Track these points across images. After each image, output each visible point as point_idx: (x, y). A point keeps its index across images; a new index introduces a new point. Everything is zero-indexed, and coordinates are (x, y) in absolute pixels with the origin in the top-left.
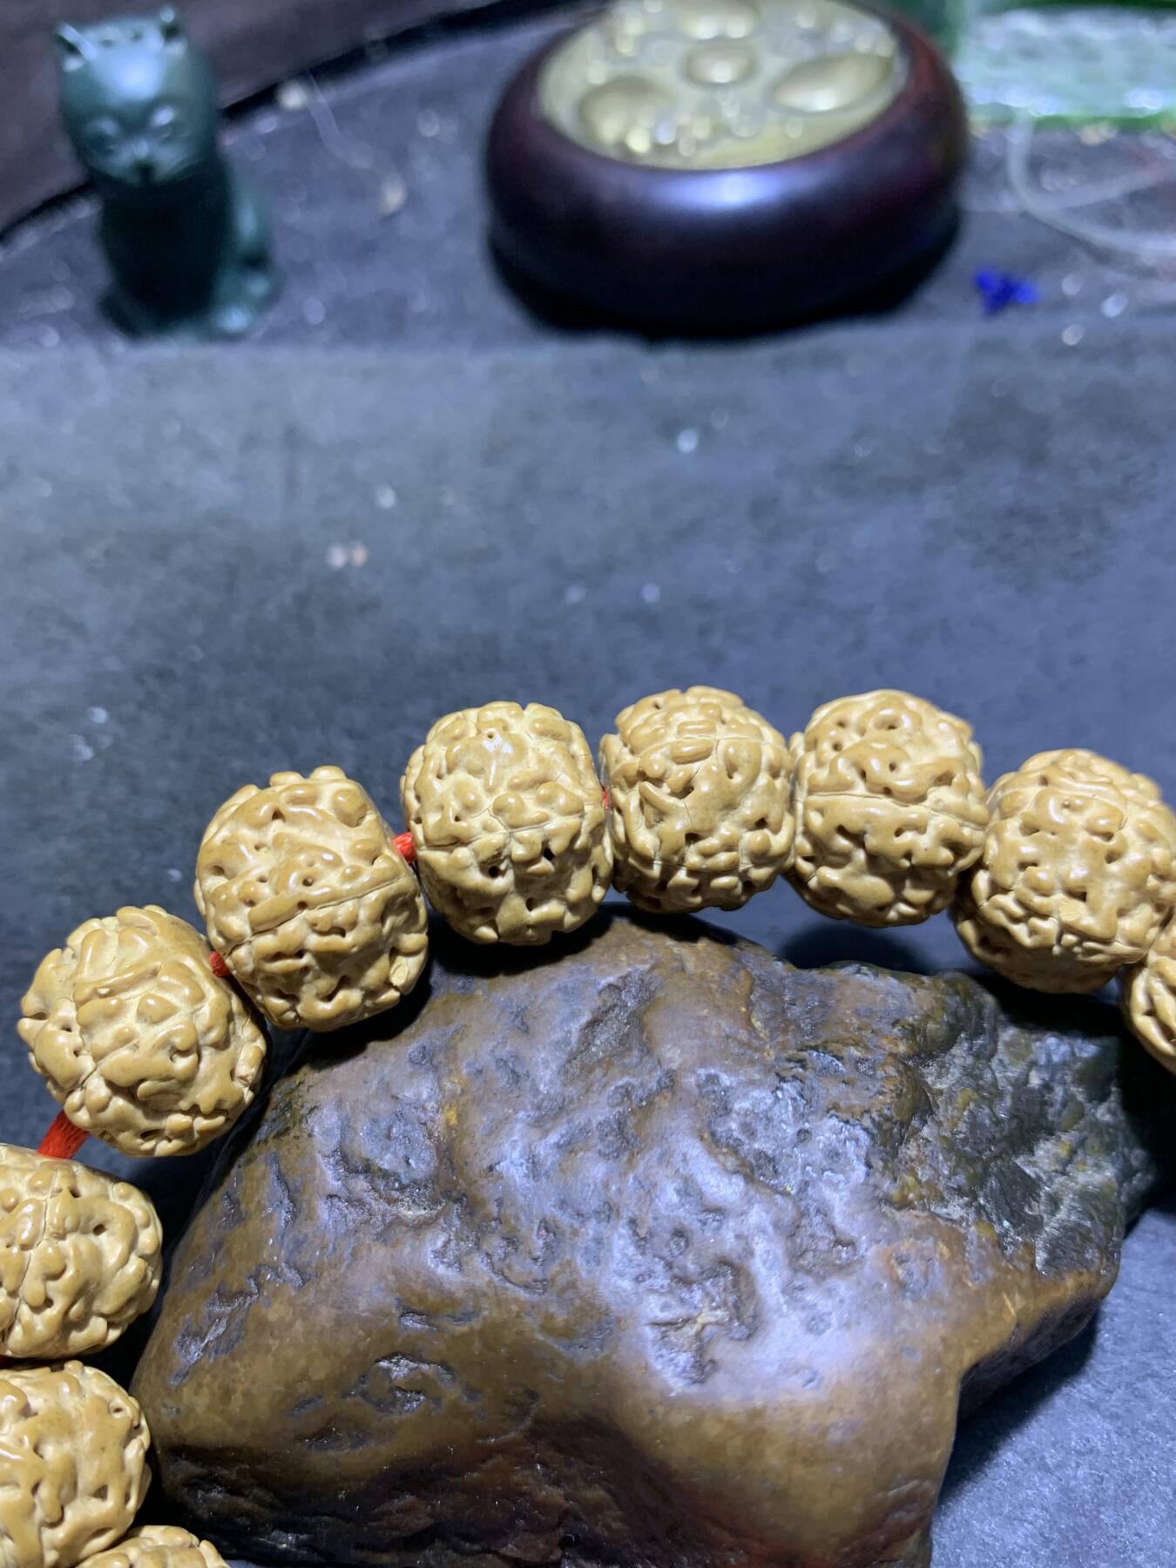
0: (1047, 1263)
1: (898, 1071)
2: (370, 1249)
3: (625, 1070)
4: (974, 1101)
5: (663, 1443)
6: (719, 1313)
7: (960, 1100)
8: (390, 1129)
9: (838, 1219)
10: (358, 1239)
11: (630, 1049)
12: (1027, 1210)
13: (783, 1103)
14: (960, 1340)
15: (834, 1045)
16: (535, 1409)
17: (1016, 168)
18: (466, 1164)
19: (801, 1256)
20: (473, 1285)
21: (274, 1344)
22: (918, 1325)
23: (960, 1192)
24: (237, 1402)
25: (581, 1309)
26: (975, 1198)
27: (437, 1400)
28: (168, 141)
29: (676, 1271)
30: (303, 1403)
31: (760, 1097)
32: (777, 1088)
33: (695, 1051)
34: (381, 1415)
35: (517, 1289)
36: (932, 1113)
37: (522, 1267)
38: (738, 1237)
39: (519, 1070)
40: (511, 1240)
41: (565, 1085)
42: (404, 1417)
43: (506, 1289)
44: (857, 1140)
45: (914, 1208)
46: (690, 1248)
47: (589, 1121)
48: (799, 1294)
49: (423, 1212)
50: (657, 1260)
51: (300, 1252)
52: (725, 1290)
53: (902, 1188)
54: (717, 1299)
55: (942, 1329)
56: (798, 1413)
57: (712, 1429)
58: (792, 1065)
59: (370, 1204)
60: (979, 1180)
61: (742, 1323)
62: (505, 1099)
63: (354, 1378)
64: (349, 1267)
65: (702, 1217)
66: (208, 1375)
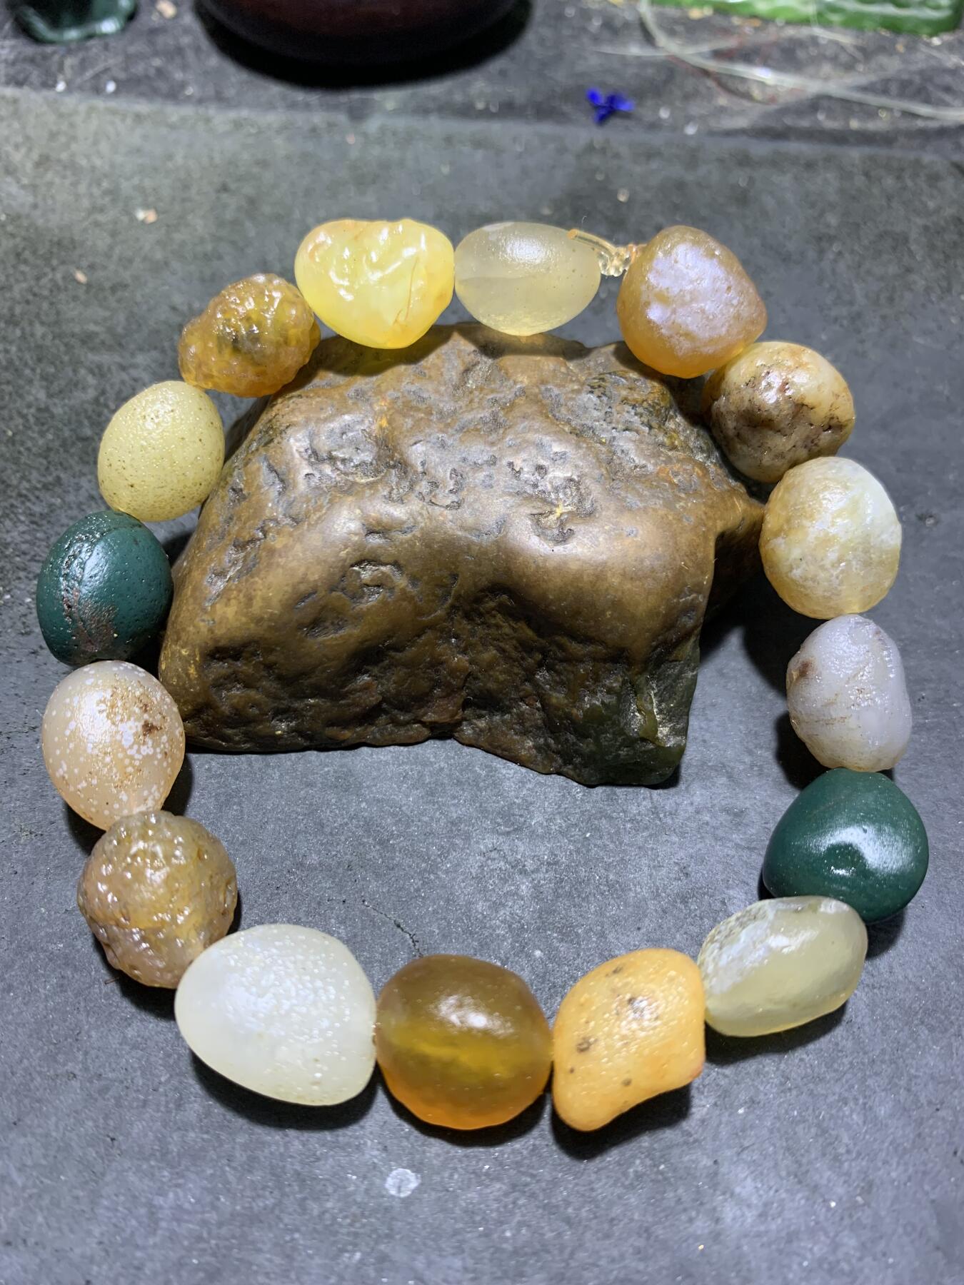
2: (341, 499)
3: (493, 391)
6: (569, 508)
8: (343, 434)
9: (634, 455)
10: (331, 495)
11: (494, 381)
13: (594, 399)
14: (714, 516)
16: (456, 587)
18: (397, 445)
20: (412, 513)
21: (282, 561)
22: (690, 506)
24: (257, 604)
27: (392, 589)
29: (540, 488)
30: (304, 597)
31: (580, 397)
32: (590, 392)
33: (537, 376)
34: (354, 605)
35: (440, 508)
37: (443, 496)
38: (577, 466)
39: (425, 395)
40: (433, 483)
41: (455, 400)
42: (369, 604)
43: (435, 509)
45: (678, 450)
46: (548, 474)
47: (475, 416)
48: (616, 491)
49: (371, 479)
50: (527, 482)
51: (292, 508)
52: (571, 495)
53: (671, 438)
54: (567, 500)
55: (703, 509)
57: (574, 566)
59: (335, 477)
61: (585, 510)
62: (418, 410)
63: (337, 578)
64: (328, 509)
65: (553, 457)
66: (234, 593)
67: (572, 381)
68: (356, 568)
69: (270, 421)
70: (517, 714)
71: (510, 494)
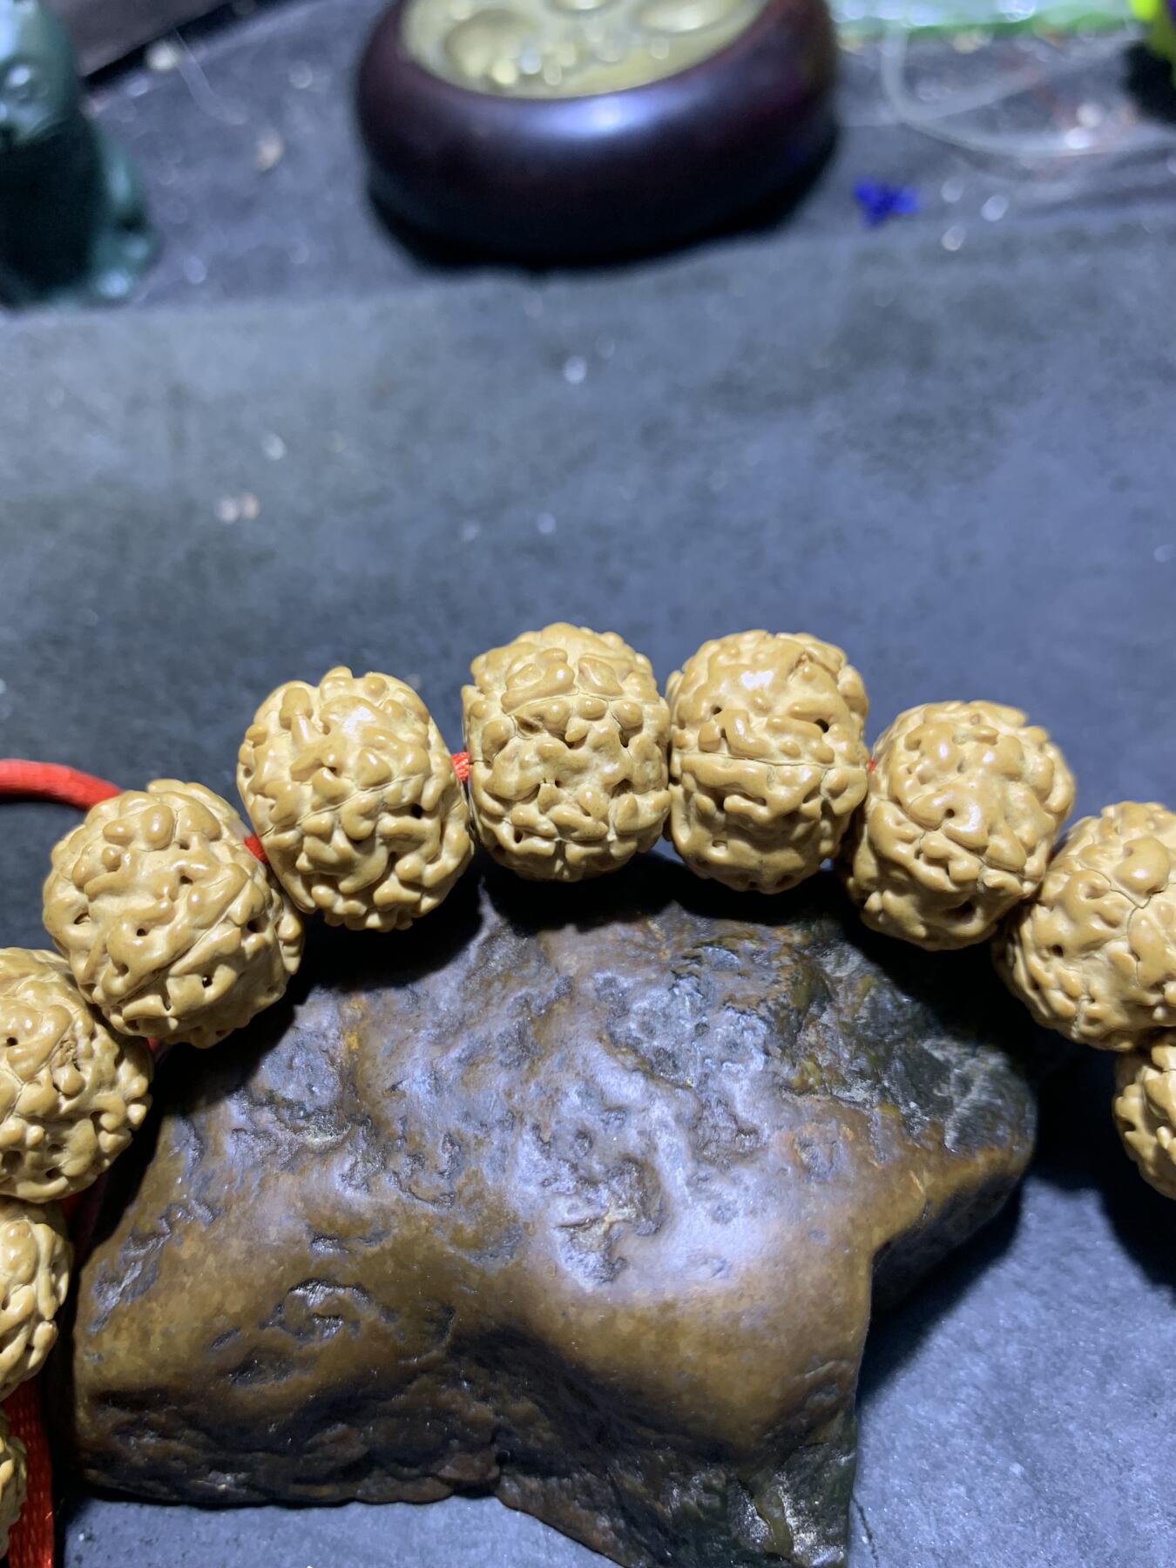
0: (958, 1141)
1: (794, 960)
2: (277, 1178)
3: (524, 982)
4: (875, 986)
5: (578, 1344)
6: (626, 1210)
7: (860, 987)
8: (292, 1059)
9: (740, 1109)
10: (265, 1170)
11: (528, 961)
12: (935, 1092)
13: (679, 1000)
14: (868, 1220)
15: (729, 939)
16: (452, 1324)
17: (892, 82)
18: (369, 1086)
19: (704, 1148)
20: (382, 1205)
21: (188, 1281)
22: (825, 1207)
23: (861, 1075)
24: (156, 1342)
25: (489, 1218)
26: (879, 1081)
27: (356, 1324)
28: (25, 102)
29: (582, 1172)
30: (221, 1339)
31: (657, 997)
32: (674, 986)
33: (592, 957)
34: (301, 1343)
35: (426, 1205)
36: (831, 1000)
37: (429, 1183)
38: (641, 1133)
39: (418, 990)
40: (417, 1157)
41: (464, 1001)
42: (326, 1342)
43: (414, 1205)
44: (754, 1029)
45: (815, 1093)
46: (594, 1148)
47: (490, 1033)
48: (704, 1185)
49: (329, 1138)
50: (561, 1162)
51: (208, 1189)
52: (631, 1186)
53: (802, 1073)
54: (623, 1196)
55: (850, 1210)
56: (710, 1303)
57: (625, 1327)
58: (688, 962)
59: (277, 1135)
60: (883, 1063)
61: (649, 1219)
63: (269, 1308)
64: (258, 1196)
65: (604, 1117)
66: (126, 1319)
68: (299, 1292)
70: (582, 1484)
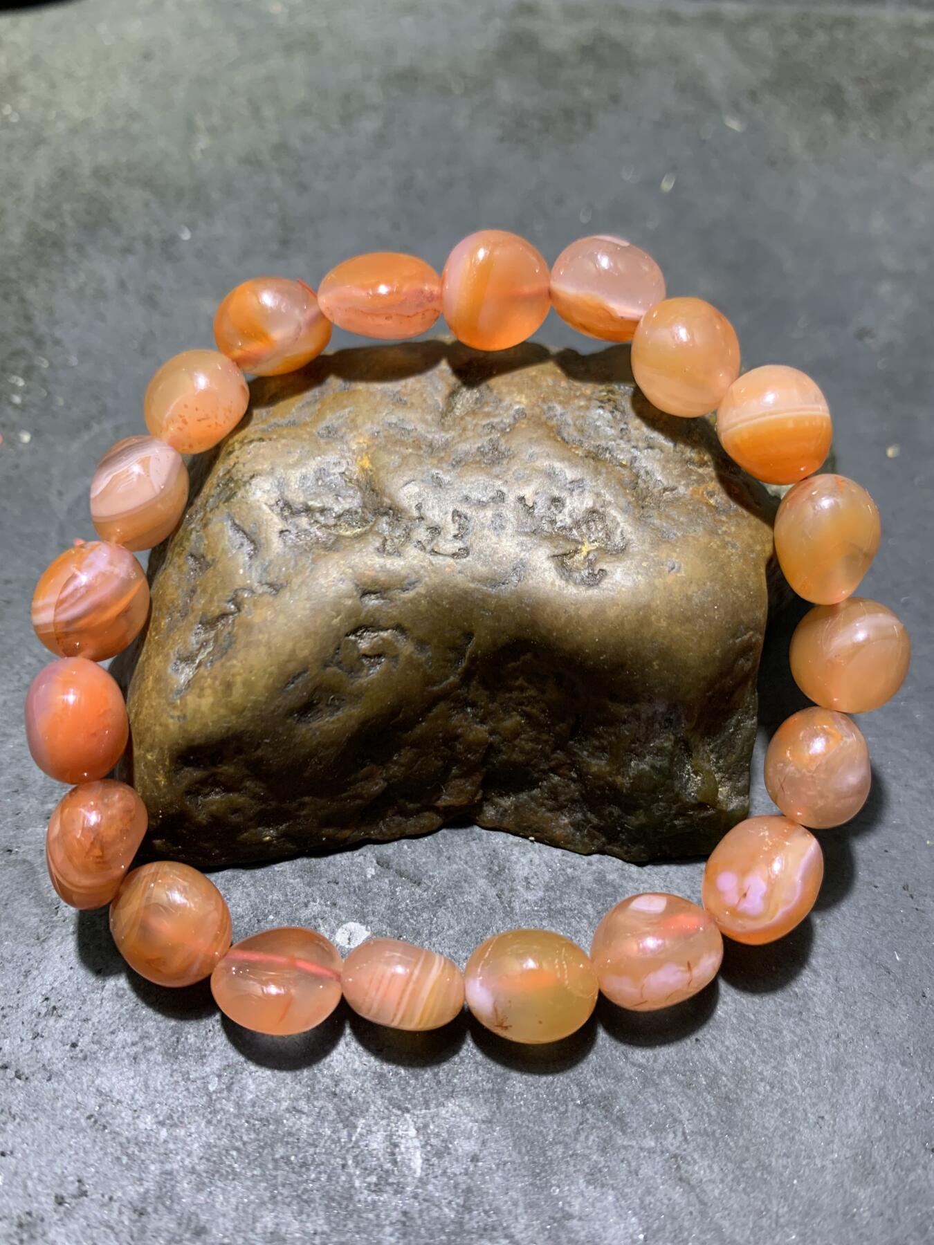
2: (325, 557)
3: (488, 415)
6: (596, 544)
8: (317, 480)
10: (313, 553)
11: (486, 403)
13: (604, 416)
16: (470, 647)
18: (386, 487)
20: (413, 565)
21: (263, 637)
24: (238, 691)
27: (395, 658)
29: (559, 524)
30: (293, 679)
32: (599, 408)
34: (352, 681)
35: (448, 559)
37: (448, 545)
38: (597, 495)
39: (409, 427)
40: (433, 529)
42: (371, 679)
43: (439, 561)
46: (566, 507)
47: (470, 448)
48: (649, 520)
49: (358, 530)
50: (543, 519)
51: (268, 573)
52: (596, 529)
53: (699, 453)
54: (593, 535)
57: (612, 613)
59: (314, 531)
62: (403, 443)
63: (331, 650)
64: (311, 571)
65: (568, 486)
66: (209, 680)
67: (576, 397)
68: (352, 638)
69: (229, 472)
70: (549, 789)
71: (526, 534)
